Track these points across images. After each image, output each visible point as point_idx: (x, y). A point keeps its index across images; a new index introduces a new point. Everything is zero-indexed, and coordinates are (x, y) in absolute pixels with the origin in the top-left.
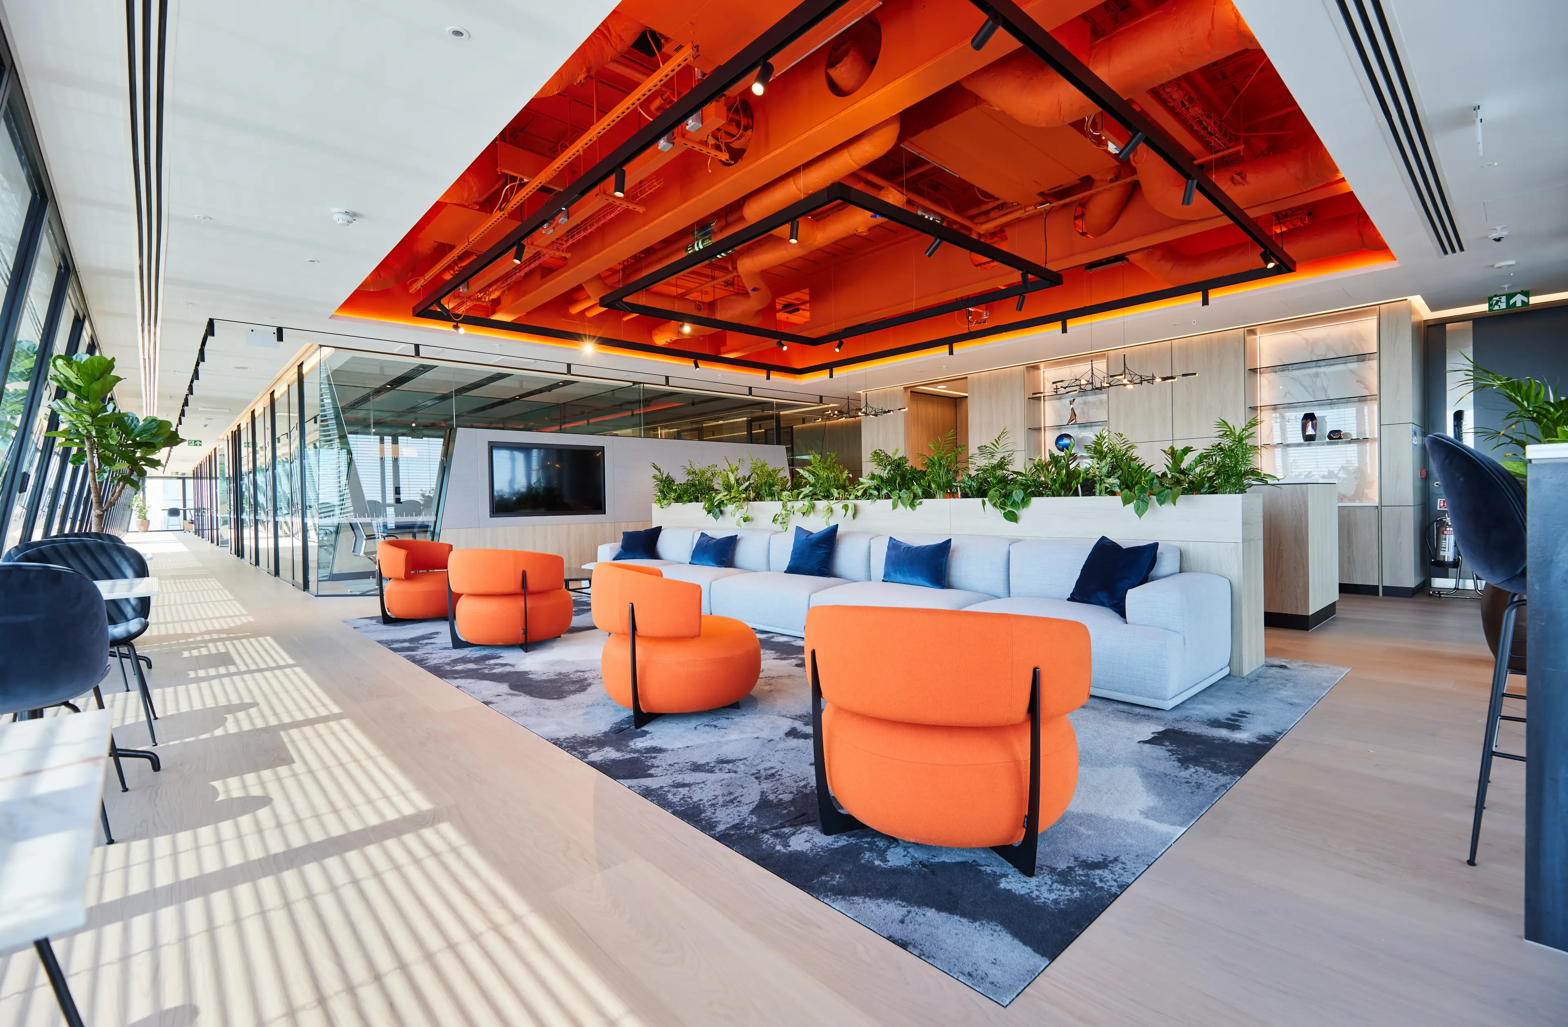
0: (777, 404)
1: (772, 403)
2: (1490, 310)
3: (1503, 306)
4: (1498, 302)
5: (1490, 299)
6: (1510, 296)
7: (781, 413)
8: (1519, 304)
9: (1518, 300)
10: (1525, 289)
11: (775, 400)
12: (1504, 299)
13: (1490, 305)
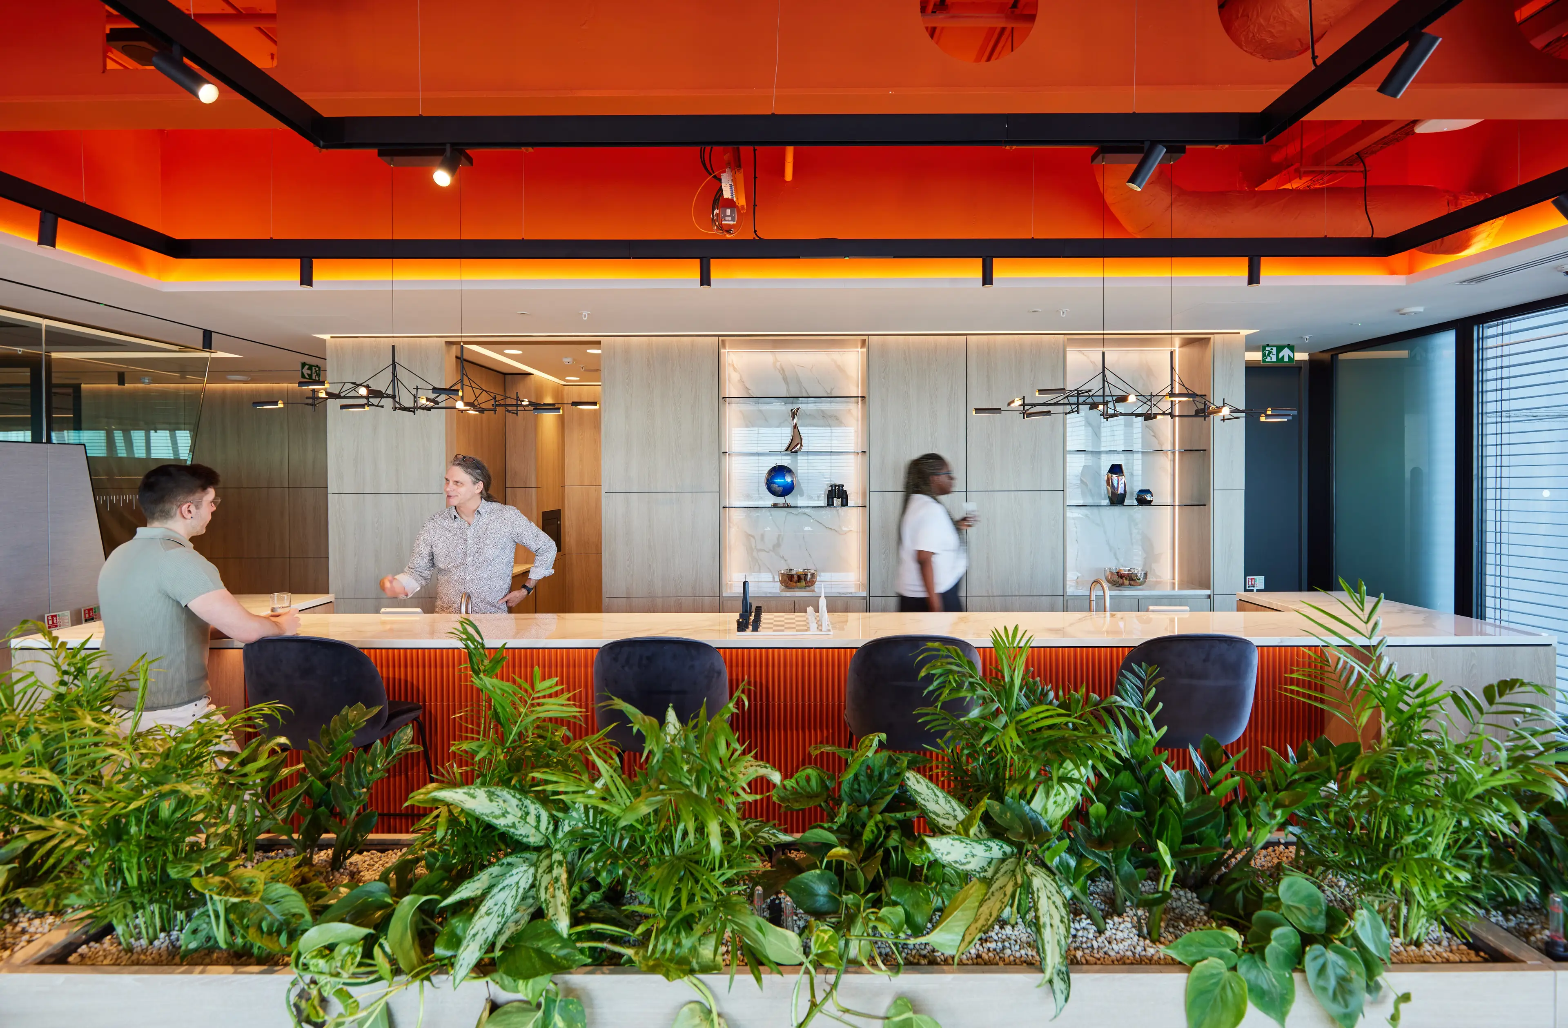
0: (50, 331)
1: (37, 329)
2: (1264, 361)
3: (1274, 359)
4: (1270, 352)
5: (1264, 348)
6: (1280, 349)
7: (54, 355)
8: (1286, 359)
9: (1286, 352)
10: (1292, 343)
11: (45, 322)
12: (1274, 350)
13: (1264, 355)
